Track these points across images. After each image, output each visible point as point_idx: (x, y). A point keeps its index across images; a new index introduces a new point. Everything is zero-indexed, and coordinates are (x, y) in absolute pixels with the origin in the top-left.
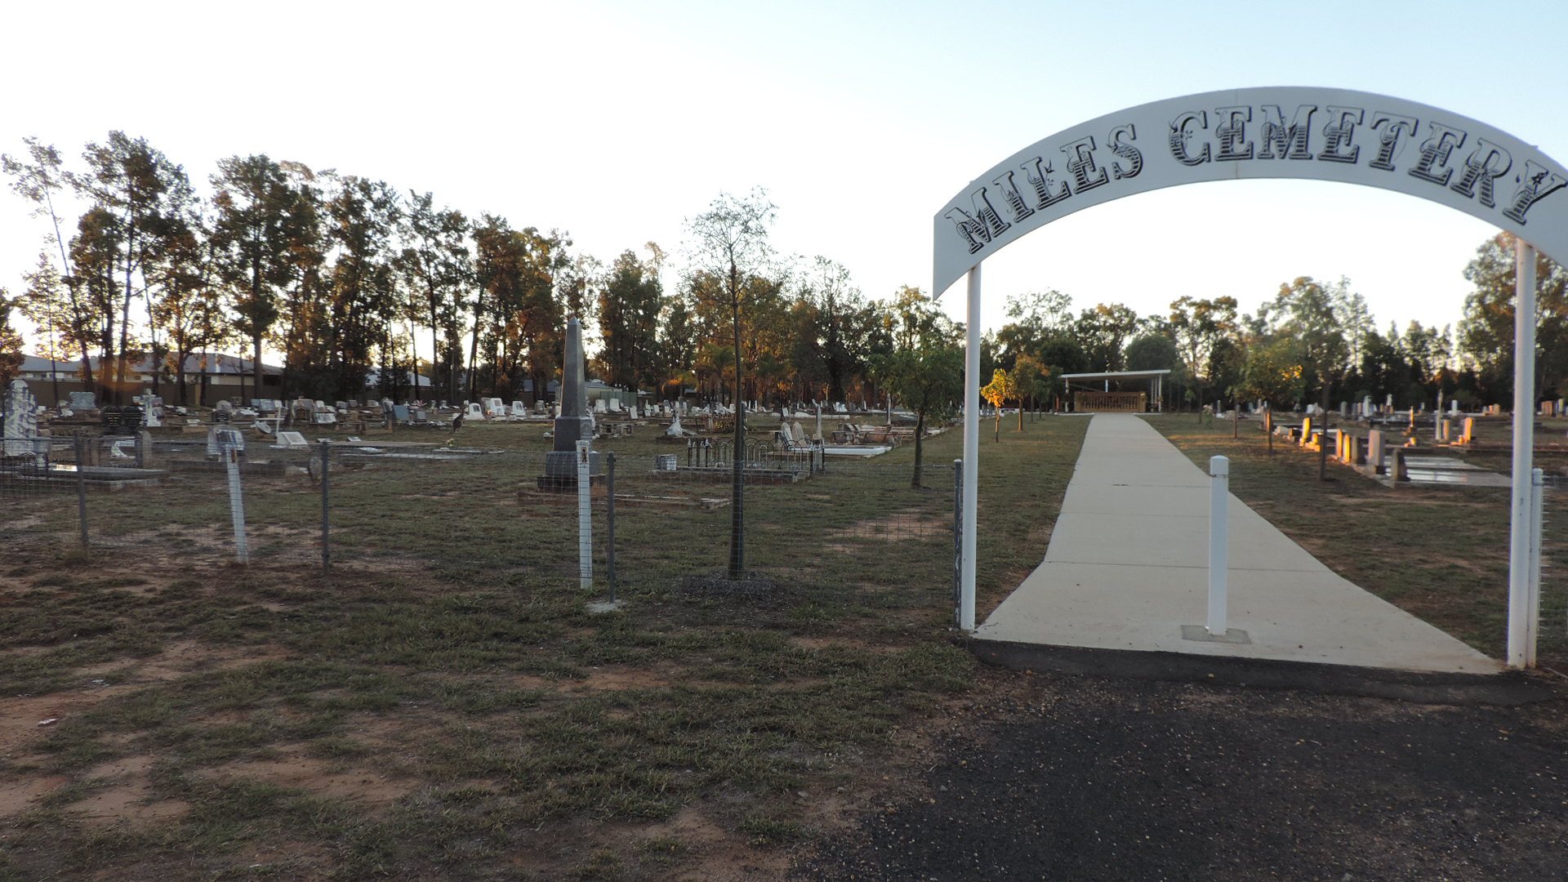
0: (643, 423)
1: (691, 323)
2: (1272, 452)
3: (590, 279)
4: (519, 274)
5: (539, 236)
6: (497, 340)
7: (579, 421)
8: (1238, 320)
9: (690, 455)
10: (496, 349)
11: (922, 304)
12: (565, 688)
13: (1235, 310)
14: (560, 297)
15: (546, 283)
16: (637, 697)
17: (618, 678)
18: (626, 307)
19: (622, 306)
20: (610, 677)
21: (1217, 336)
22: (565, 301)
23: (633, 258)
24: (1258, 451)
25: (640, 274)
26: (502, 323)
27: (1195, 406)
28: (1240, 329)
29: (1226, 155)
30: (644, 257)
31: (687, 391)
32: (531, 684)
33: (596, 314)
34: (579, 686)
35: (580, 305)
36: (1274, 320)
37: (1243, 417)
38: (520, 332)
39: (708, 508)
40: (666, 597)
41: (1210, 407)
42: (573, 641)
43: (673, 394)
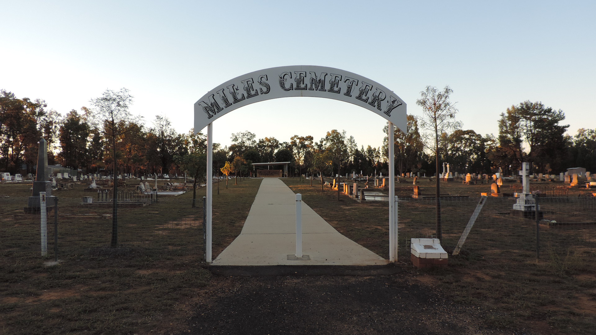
0: (79, 183)
1: (102, 141)
2: (323, 191)
3: (55, 121)
4: (20, 118)
5: (30, 102)
6: (9, 147)
7: (45, 183)
8: (313, 144)
9: (98, 197)
10: (8, 151)
11: (199, 136)
12: (29, 301)
13: (313, 141)
14: (41, 129)
15: (34, 123)
16: (64, 301)
17: (56, 294)
18: (72, 134)
19: (70, 133)
20: (52, 294)
21: (307, 150)
22: (43, 130)
23: (76, 113)
24: (318, 191)
25: (79, 120)
26: (11, 139)
27: (299, 175)
28: (314, 147)
29: (298, 88)
30: (81, 113)
31: (101, 169)
32: (13, 300)
33: (58, 136)
34: (36, 299)
35: (51, 132)
36: (325, 144)
37: (315, 179)
38: (20, 144)
39: (105, 218)
40: (82, 257)
41: (304, 176)
42: (35, 280)
43: (93, 171)
